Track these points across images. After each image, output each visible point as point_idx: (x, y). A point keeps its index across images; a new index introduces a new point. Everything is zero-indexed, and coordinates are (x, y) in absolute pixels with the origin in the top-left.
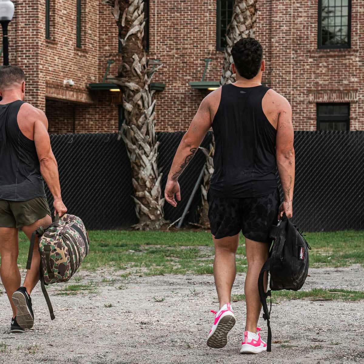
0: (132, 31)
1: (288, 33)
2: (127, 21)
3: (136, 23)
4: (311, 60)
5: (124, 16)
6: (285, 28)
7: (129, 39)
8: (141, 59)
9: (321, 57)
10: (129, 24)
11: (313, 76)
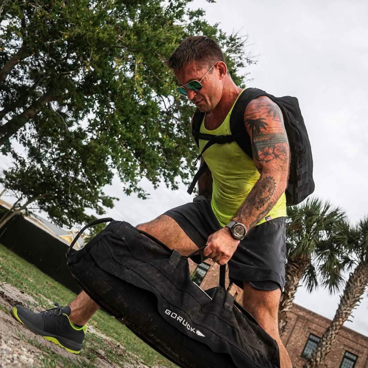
0: (285, 310)
1: (293, 345)
2: (285, 305)
3: (288, 307)
4: (297, 359)
5: (285, 302)
6: (293, 343)
7: (282, 312)
8: (283, 323)
9: (301, 359)
10: (285, 306)
11: (295, 364)
